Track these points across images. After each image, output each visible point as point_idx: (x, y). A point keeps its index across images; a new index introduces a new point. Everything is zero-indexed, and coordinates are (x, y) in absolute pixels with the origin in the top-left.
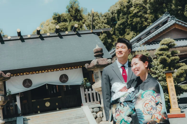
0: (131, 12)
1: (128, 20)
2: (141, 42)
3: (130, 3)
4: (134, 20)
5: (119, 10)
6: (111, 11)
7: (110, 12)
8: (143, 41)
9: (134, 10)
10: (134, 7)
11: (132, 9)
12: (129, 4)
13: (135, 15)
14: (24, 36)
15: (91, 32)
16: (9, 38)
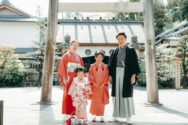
14: (91, 20)
15: (138, 21)
16: (81, 21)
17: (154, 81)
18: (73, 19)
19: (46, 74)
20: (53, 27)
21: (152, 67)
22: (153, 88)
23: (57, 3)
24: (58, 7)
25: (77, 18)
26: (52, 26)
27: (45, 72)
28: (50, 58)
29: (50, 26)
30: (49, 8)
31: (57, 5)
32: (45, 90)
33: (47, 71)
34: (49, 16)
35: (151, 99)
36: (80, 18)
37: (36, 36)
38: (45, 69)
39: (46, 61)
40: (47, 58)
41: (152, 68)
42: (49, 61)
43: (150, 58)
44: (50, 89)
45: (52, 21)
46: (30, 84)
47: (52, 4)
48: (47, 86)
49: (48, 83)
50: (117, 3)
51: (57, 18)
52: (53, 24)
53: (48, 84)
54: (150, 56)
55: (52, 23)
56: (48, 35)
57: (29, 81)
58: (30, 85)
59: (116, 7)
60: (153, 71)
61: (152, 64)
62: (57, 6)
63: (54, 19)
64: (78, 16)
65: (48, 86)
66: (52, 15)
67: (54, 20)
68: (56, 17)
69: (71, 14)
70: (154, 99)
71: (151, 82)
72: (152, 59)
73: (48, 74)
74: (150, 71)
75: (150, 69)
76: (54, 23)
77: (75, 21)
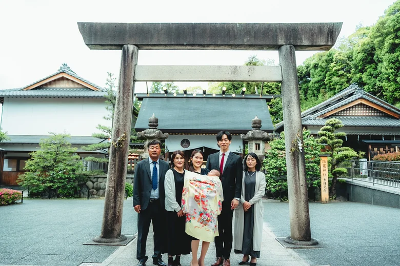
0: (330, 68)
1: (325, 78)
2: (316, 115)
3: (331, 57)
4: (333, 79)
5: (316, 64)
6: (306, 64)
7: (304, 65)
8: (319, 113)
9: (334, 66)
10: (335, 62)
11: (332, 65)
12: (328, 58)
13: (335, 74)
14: (190, 94)
15: (260, 97)
16: (175, 95)
17: (302, 201)
18: (164, 92)
19: (111, 189)
20: (125, 106)
21: (299, 177)
22: (301, 214)
23: (133, 66)
24: (134, 73)
25: (169, 91)
26: (123, 104)
27: (110, 186)
28: (119, 161)
29: (121, 104)
30: (120, 75)
31: (133, 68)
32: (109, 218)
33: (113, 184)
34: (120, 88)
35: (298, 233)
36: (173, 91)
37: (105, 118)
38: (110, 181)
39: (112, 166)
40: (114, 161)
41: (299, 179)
42: (117, 166)
43: (294, 160)
44: (118, 217)
45: (124, 96)
46: (94, 193)
47: (125, 68)
48: (112, 211)
49: (115, 205)
50: (236, 67)
51: (133, 90)
52: (125, 102)
53: (115, 207)
54: (294, 157)
55: (124, 99)
56: (117, 121)
57: (93, 188)
58: (94, 195)
59: (235, 72)
60: (301, 184)
61: (299, 172)
62: (133, 71)
63: (129, 93)
64: (170, 88)
65: (115, 210)
66: (124, 86)
67: (128, 95)
68: (131, 88)
69: (160, 86)
70: (303, 232)
71: (297, 204)
72: (298, 163)
73: (115, 189)
74: (296, 184)
75: (296, 181)
76: (128, 99)
77: (166, 95)
